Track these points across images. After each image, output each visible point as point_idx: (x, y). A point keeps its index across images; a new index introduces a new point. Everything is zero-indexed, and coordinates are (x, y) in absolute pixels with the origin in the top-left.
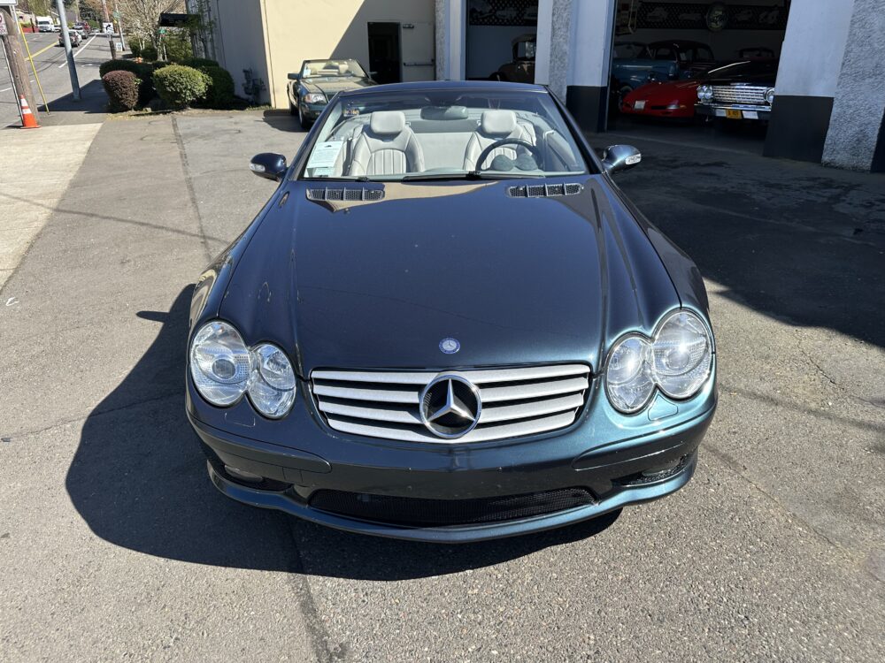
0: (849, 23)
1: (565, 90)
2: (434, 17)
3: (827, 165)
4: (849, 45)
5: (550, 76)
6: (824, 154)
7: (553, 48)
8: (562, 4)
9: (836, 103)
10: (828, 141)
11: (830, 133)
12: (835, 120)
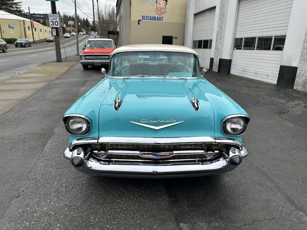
0: (303, 42)
1: (219, 60)
2: (184, 35)
3: (295, 90)
4: (303, 50)
5: (215, 55)
6: (294, 87)
7: (216, 46)
8: (219, 32)
9: (298, 69)
10: (296, 82)
11: (296, 79)
12: (298, 75)
